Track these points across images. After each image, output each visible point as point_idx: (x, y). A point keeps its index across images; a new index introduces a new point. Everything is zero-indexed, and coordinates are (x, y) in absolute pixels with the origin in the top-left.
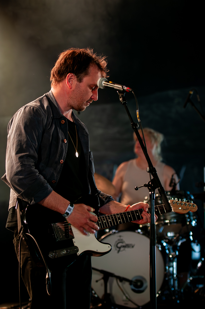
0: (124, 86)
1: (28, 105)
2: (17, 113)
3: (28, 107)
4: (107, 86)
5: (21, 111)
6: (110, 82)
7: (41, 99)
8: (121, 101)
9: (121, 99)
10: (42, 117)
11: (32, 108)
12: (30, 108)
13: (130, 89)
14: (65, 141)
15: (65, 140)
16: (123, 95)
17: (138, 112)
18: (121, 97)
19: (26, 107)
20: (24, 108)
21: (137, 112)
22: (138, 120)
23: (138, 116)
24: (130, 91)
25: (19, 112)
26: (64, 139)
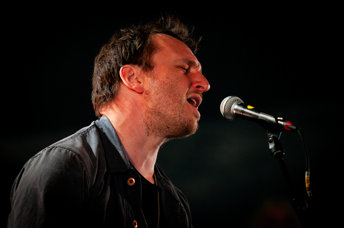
0: (279, 118)
1: (56, 146)
2: (30, 160)
3: (55, 149)
4: (242, 115)
5: (40, 157)
6: (249, 107)
7: (86, 134)
8: (271, 150)
9: (271, 146)
10: (85, 168)
11: (64, 151)
12: (61, 150)
13: (292, 125)
14: (135, 223)
15: (135, 221)
16: (276, 136)
17: (308, 175)
18: (271, 142)
19: (51, 149)
20: (46, 151)
21: (306, 176)
22: (308, 192)
23: (307, 185)
24: (292, 129)
25: (35, 159)
26: (133, 220)
